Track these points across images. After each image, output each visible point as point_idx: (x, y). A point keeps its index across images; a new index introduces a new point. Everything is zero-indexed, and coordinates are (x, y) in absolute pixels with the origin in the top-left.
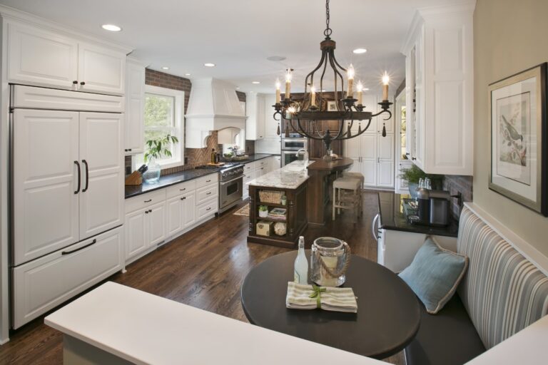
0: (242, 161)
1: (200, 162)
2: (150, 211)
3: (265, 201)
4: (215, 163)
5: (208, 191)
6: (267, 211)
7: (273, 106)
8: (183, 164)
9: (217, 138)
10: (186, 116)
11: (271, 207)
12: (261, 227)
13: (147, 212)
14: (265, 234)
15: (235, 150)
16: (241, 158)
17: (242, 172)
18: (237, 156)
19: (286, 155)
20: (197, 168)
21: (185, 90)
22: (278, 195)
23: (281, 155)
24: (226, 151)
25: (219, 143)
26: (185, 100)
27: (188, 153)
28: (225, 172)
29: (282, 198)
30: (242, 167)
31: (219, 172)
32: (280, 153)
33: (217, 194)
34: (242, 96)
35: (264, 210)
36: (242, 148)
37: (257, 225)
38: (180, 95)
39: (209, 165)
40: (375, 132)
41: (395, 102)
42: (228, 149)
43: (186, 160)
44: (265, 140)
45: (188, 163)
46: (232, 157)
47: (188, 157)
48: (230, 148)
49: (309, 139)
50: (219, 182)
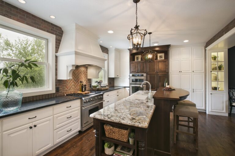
0: (104, 90)
1: (72, 91)
3: (111, 136)
4: (82, 91)
5: (68, 115)
8: (54, 92)
9: (87, 75)
11: (117, 144)
15: (100, 83)
16: (103, 88)
17: (103, 98)
18: (101, 87)
19: (133, 87)
20: (68, 95)
22: (125, 132)
23: (129, 87)
24: (94, 84)
25: (89, 78)
29: (129, 136)
30: (102, 95)
31: (81, 99)
32: (129, 86)
33: (79, 117)
34: (105, 50)
35: (110, 147)
36: (105, 83)
39: (78, 93)
40: (190, 72)
41: (205, 50)
42: (95, 82)
43: (57, 89)
44: (120, 78)
45: (60, 91)
46: (97, 88)
47: (60, 86)
48: (96, 82)
49: (147, 77)
50: (81, 107)
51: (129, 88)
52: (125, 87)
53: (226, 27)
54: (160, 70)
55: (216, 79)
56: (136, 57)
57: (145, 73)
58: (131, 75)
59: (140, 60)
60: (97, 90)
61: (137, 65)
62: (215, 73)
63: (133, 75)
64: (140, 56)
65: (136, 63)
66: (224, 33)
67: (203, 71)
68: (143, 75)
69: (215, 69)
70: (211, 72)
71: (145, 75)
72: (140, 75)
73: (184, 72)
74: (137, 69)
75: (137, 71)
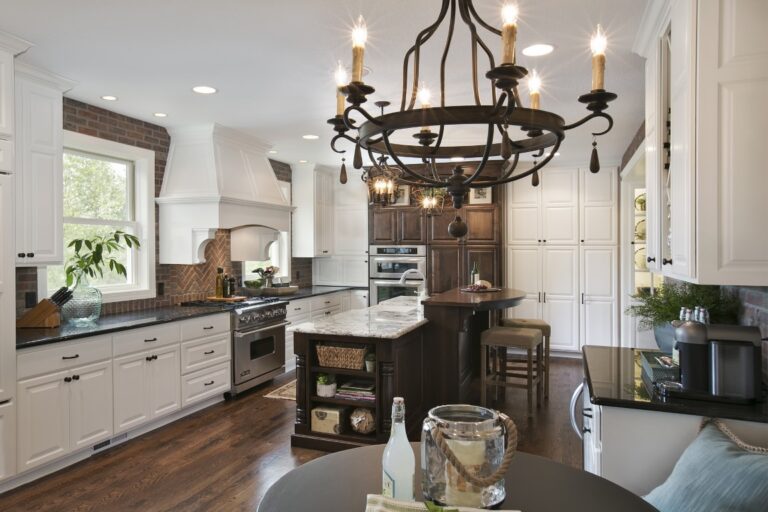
0: (284, 295)
1: (192, 294)
2: (76, 378)
3: (331, 364)
4: (225, 295)
5: (208, 347)
6: (334, 386)
7: (330, 121)
8: (153, 294)
9: (229, 250)
10: (159, 200)
11: (342, 378)
12: (322, 417)
13: (67, 380)
14: (331, 431)
15: (268, 274)
16: (280, 290)
17: (284, 316)
18: (273, 285)
19: (380, 289)
20: (184, 305)
21: (155, 149)
22: (358, 352)
23: (368, 289)
24: (250, 275)
25: (234, 259)
26: (156, 169)
27: (165, 274)
28: (244, 313)
29: (366, 358)
30: (283, 306)
31: (232, 311)
32: (367, 285)
33: (228, 356)
34: (283, 171)
35: (327, 383)
36: (284, 273)
37: (313, 412)
38: (146, 158)
39: (212, 300)
40: (574, 242)
41: (620, 180)
42: (254, 272)
43: (160, 288)
45: (166, 294)
46: (262, 287)
47: (165, 281)
48: (257, 271)
49: (428, 257)
50: (233, 332)
51: (366, 292)
52: (351, 288)
54: (472, 237)
57: (423, 244)
58: (374, 249)
60: (260, 293)
61: (395, 218)
63: (380, 251)
64: (406, 189)
65: (393, 213)
68: (414, 251)
70: (633, 243)
71: (421, 249)
72: (405, 251)
73: (552, 242)
74: (396, 232)
75: (396, 238)
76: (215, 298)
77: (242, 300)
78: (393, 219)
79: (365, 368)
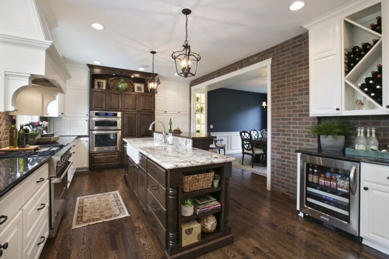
3: (194, 188)
4: (20, 145)
19: (97, 136)
40: (176, 112)
41: (190, 89)
44: (64, 118)
49: (123, 117)
50: (50, 179)
51: (87, 139)
52: (79, 137)
53: (217, 71)
54: (143, 108)
55: (199, 122)
56: (96, 81)
57: (120, 111)
58: (93, 113)
59: (104, 88)
61: (106, 96)
62: (198, 116)
63: (97, 114)
64: (104, 82)
65: (104, 94)
66: (216, 76)
67: (188, 112)
68: (116, 115)
69: (197, 111)
70: (196, 114)
71: (119, 114)
72: (111, 115)
73: (170, 112)
74: (106, 105)
75: (106, 107)
76: (8, 148)
77: (37, 149)
78: (104, 97)
79: (213, 185)
